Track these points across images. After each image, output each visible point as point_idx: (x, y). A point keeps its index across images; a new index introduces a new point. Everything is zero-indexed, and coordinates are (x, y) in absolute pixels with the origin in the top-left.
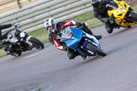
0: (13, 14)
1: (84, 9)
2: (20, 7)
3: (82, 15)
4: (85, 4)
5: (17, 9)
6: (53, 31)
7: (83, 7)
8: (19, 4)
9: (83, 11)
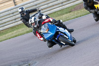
0: (10, 10)
1: (62, 6)
2: (15, 5)
3: (60, 11)
4: (62, 3)
5: (13, 7)
6: (35, 26)
7: (61, 5)
8: (15, 2)
9: (61, 7)
